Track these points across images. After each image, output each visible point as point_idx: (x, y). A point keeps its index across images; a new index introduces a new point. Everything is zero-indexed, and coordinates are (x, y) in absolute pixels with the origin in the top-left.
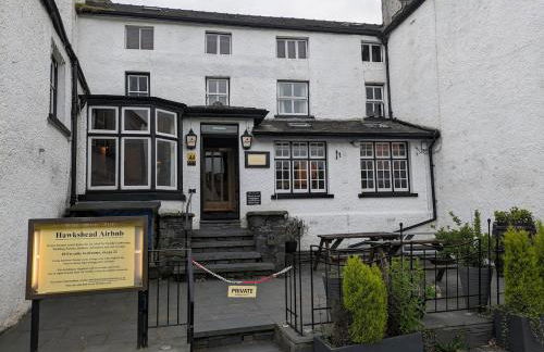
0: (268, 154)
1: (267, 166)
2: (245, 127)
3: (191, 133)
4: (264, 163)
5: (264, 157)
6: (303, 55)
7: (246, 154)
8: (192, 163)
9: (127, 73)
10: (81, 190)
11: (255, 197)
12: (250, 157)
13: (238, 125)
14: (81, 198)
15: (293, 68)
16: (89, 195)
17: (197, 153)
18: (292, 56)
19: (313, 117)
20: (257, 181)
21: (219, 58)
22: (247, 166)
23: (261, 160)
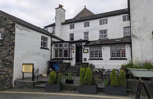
0: (88, 50)
1: (88, 52)
2: (83, 44)
3: (73, 46)
4: (87, 52)
5: (87, 50)
6: (107, 23)
7: (84, 50)
8: (74, 52)
9: (70, 34)
10: (53, 58)
11: (85, 59)
12: (84, 51)
13: (82, 44)
14: (53, 60)
15: (103, 27)
16: (54, 59)
18: (104, 24)
19: (108, 39)
20: (86, 56)
22: (84, 53)
23: (86, 51)
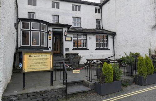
0: (71, 37)
2: (65, 29)
3: (50, 31)
4: (70, 40)
6: (79, 10)
7: (65, 37)
8: (50, 39)
9: (28, 12)
10: (19, 46)
11: (68, 49)
13: (63, 29)
15: (77, 14)
17: (51, 36)
18: (76, 10)
19: (82, 28)
20: (68, 45)
21: (56, 10)
22: (66, 41)
